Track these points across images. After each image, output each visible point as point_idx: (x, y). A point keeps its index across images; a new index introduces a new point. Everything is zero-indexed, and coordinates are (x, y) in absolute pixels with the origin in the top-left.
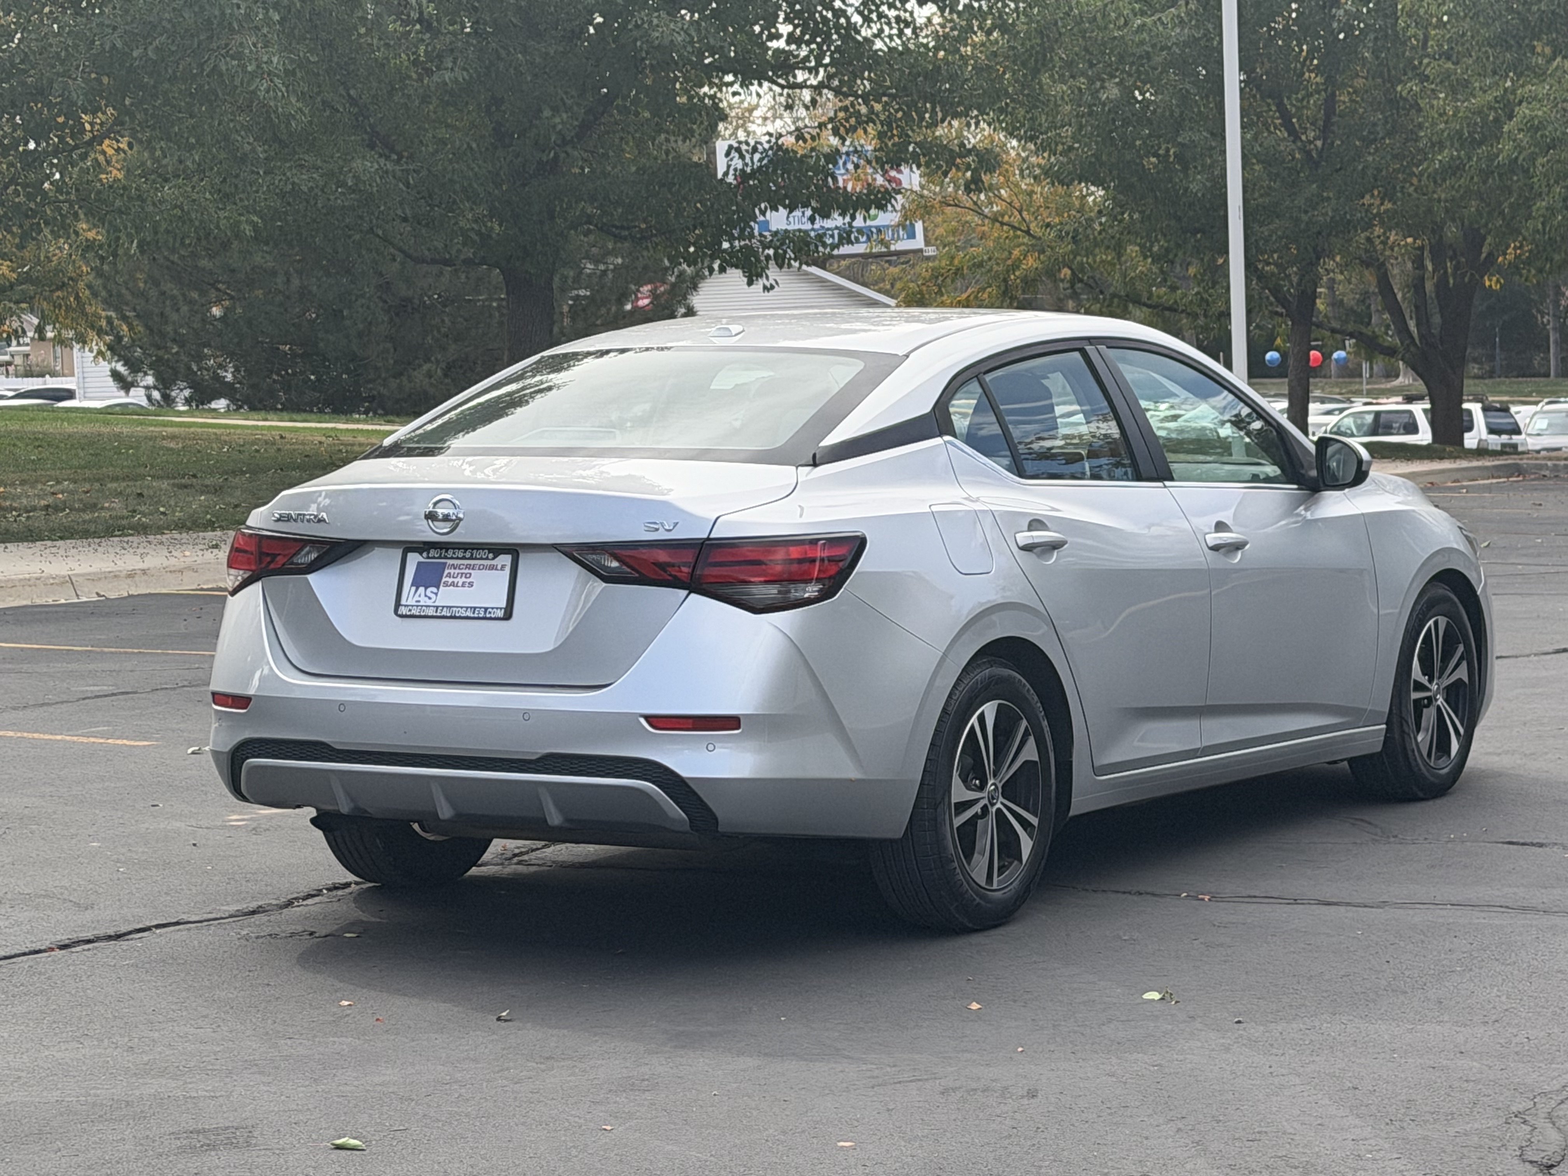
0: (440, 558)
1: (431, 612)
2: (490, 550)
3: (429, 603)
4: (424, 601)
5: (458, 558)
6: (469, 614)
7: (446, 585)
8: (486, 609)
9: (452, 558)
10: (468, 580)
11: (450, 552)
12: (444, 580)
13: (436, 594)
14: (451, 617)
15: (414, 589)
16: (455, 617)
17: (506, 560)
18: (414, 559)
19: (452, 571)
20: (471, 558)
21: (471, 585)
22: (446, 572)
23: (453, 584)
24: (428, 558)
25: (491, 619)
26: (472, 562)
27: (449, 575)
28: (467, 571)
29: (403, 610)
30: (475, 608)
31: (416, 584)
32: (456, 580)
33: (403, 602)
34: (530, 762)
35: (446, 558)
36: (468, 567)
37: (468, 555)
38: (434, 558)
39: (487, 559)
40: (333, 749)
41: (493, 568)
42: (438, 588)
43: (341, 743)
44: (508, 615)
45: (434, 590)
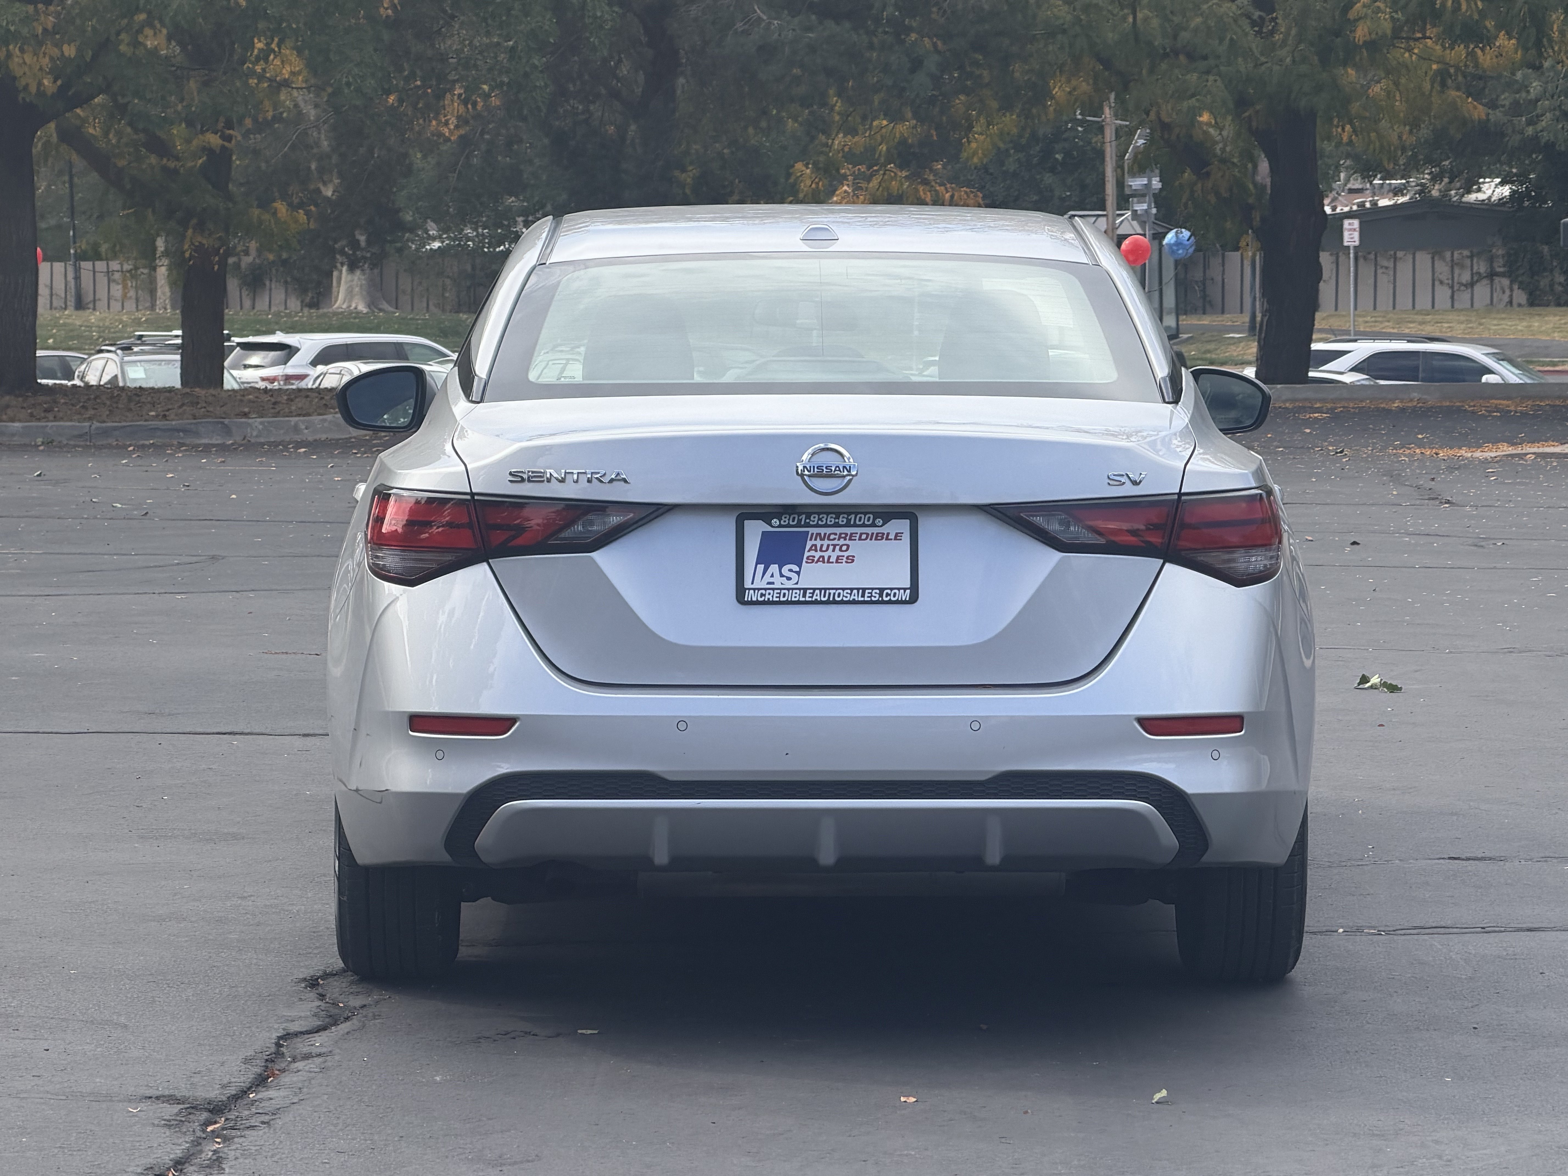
0: (798, 525)
1: (796, 596)
2: (877, 515)
3: (789, 584)
4: (778, 582)
5: (826, 526)
6: (855, 596)
7: (811, 560)
8: (882, 590)
9: (817, 526)
10: (846, 554)
11: (814, 519)
12: (806, 554)
13: (798, 573)
14: (827, 602)
15: (761, 567)
16: (835, 602)
17: (899, 526)
18: (755, 531)
19: (819, 543)
20: (848, 525)
21: (851, 560)
22: (809, 544)
23: (822, 560)
24: (780, 526)
25: (890, 602)
26: (849, 530)
27: (814, 548)
28: (842, 542)
29: (750, 596)
30: (864, 590)
31: (765, 559)
32: (826, 555)
33: (748, 584)
35: (807, 525)
36: (843, 536)
37: (842, 520)
38: (789, 526)
39: (873, 525)
40: (668, 782)
41: (879, 537)
44: (914, 598)
45: (795, 568)
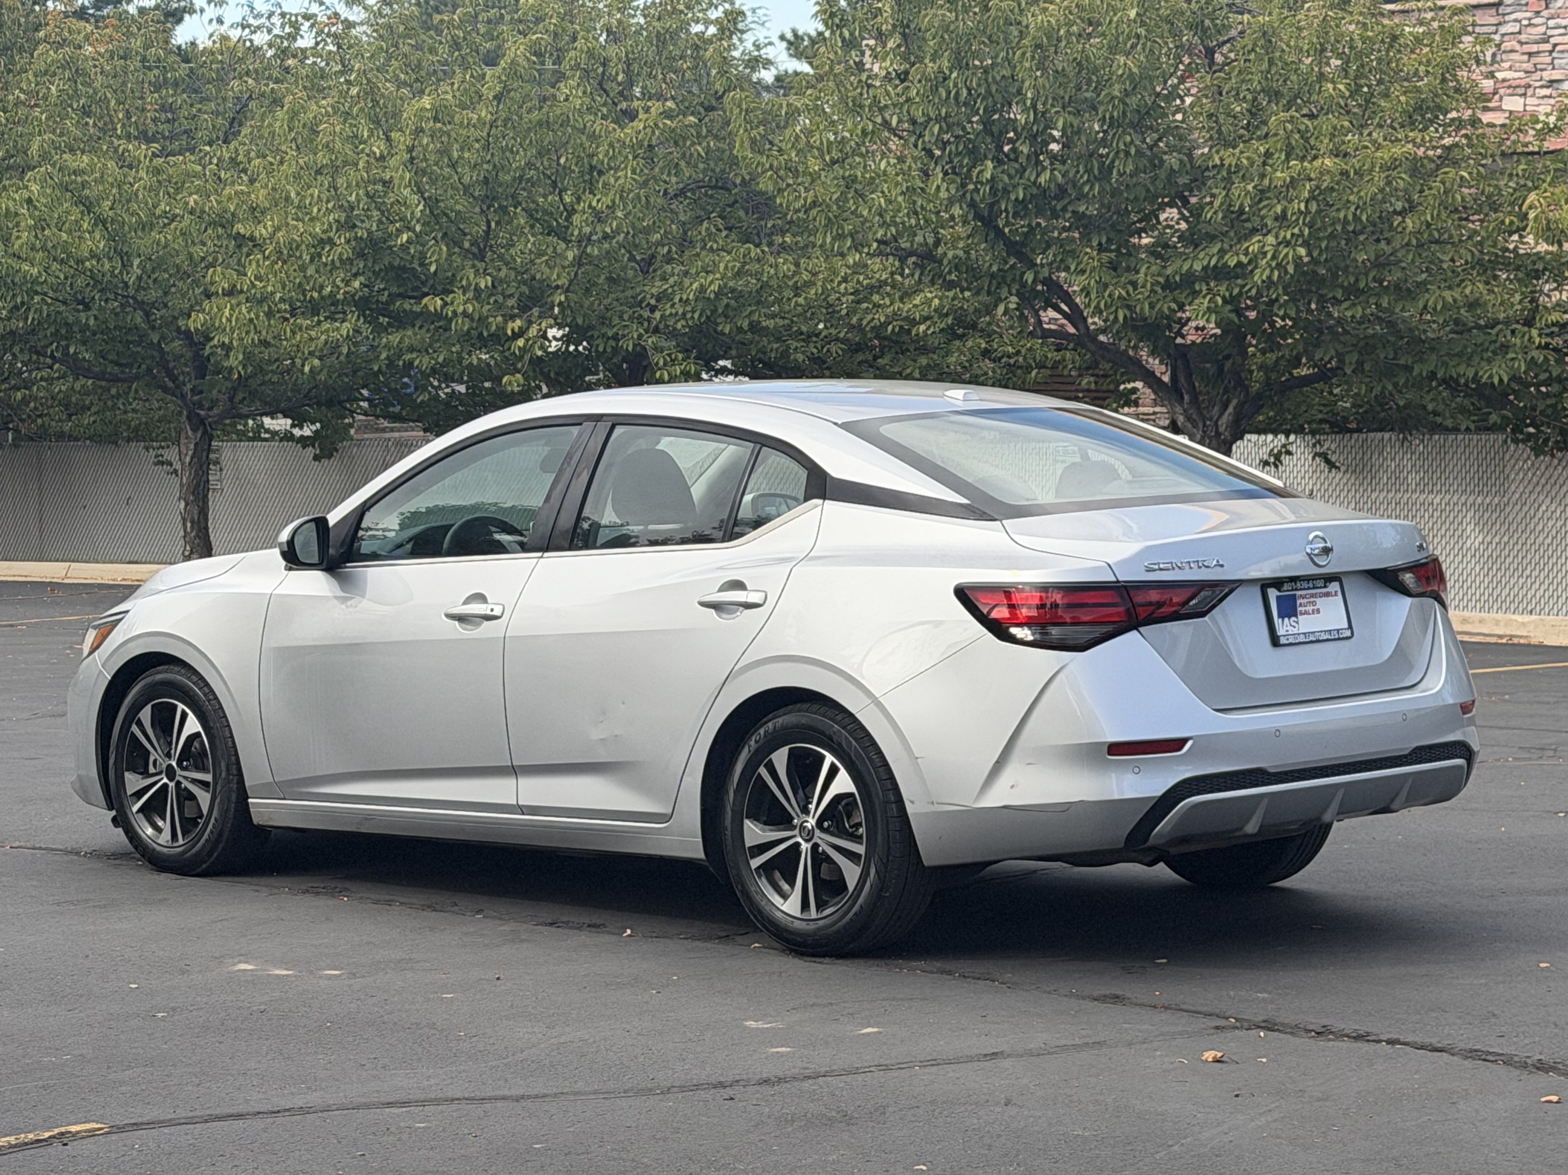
0: (1291, 590)
1: (1302, 639)
2: (1326, 580)
3: (1296, 631)
4: (1291, 630)
5: (1304, 589)
6: (1327, 637)
7: (1302, 614)
8: (1336, 631)
9: (1300, 590)
10: (1316, 608)
11: (1298, 584)
12: (1299, 609)
13: (1298, 623)
14: (1317, 642)
15: (1280, 620)
16: (1320, 642)
17: (1334, 587)
18: (1272, 596)
19: (1303, 601)
20: (1314, 588)
21: (1318, 611)
22: (1298, 602)
23: (1306, 613)
24: (1284, 591)
25: (1342, 638)
26: (1315, 591)
27: (1301, 605)
28: (1313, 600)
29: (1282, 640)
30: (1330, 631)
31: (1281, 615)
32: (1307, 609)
33: (1278, 633)
34: (1405, 756)
35: (1296, 590)
36: (1312, 596)
37: (1310, 585)
38: (1288, 591)
39: (1323, 587)
40: (1269, 774)
41: (1328, 595)
42: (1296, 616)
43: (1276, 767)
44: (1352, 635)
45: (1295, 619)
